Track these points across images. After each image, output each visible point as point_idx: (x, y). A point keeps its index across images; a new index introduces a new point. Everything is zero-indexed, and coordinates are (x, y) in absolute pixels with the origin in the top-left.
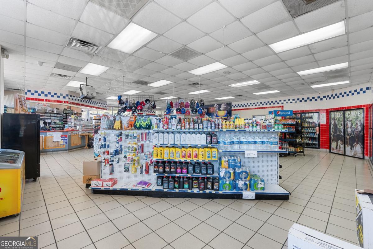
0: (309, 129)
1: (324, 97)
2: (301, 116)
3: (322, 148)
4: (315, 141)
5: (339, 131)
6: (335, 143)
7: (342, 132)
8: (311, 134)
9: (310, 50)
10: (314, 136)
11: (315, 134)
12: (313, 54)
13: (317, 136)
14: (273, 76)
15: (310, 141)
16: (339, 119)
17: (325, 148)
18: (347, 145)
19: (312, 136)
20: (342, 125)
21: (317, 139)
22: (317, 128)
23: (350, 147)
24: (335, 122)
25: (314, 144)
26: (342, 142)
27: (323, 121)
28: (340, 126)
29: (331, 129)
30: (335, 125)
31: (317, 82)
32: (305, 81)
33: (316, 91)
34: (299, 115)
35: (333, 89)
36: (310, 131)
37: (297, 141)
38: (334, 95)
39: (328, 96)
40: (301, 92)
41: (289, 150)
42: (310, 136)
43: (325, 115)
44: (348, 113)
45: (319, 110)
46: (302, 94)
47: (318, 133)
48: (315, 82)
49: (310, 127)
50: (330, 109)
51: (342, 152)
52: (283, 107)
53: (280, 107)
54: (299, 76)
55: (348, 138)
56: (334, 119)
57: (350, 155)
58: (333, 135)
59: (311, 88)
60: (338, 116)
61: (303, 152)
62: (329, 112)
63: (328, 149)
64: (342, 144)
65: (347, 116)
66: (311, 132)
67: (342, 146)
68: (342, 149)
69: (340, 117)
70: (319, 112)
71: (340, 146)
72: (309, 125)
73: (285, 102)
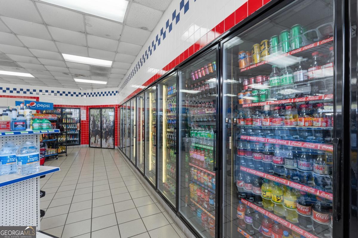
0: (70, 126)
1: (85, 94)
2: (62, 111)
3: (82, 144)
4: (76, 138)
5: (97, 127)
6: (94, 138)
7: (100, 127)
8: (72, 131)
9: (85, 24)
10: (75, 132)
11: (76, 131)
12: (86, 33)
13: (78, 132)
14: (25, 47)
15: (71, 138)
16: (97, 116)
17: (85, 143)
18: (103, 139)
19: (73, 133)
20: (99, 121)
21: (78, 136)
22: (78, 124)
23: (105, 140)
24: (94, 119)
25: (75, 141)
26: (100, 136)
27: (84, 118)
28: (98, 122)
29: (91, 125)
30: (94, 121)
31: (82, 75)
32: (69, 71)
33: (78, 86)
34: (59, 110)
35: (93, 87)
36: (70, 128)
37: (59, 141)
38: (93, 94)
39: (88, 94)
40: (63, 84)
41: (48, 153)
42: (71, 133)
43: (85, 111)
44: (103, 110)
45: (80, 106)
46: (63, 86)
47: (79, 129)
48: (80, 75)
49: (71, 124)
50: (89, 106)
51: (99, 146)
52: (38, 98)
53: (34, 98)
54: (64, 60)
55: (104, 132)
56: (93, 116)
57: (105, 147)
58: (92, 131)
59: (74, 81)
60: (97, 113)
61: (65, 152)
62: (89, 108)
63: (88, 144)
64: (99, 138)
65: (103, 113)
66: (72, 129)
67: (99, 140)
68: (99, 143)
69: (98, 114)
70: (80, 108)
71: (97, 140)
72: (70, 122)
73: (41, 93)
